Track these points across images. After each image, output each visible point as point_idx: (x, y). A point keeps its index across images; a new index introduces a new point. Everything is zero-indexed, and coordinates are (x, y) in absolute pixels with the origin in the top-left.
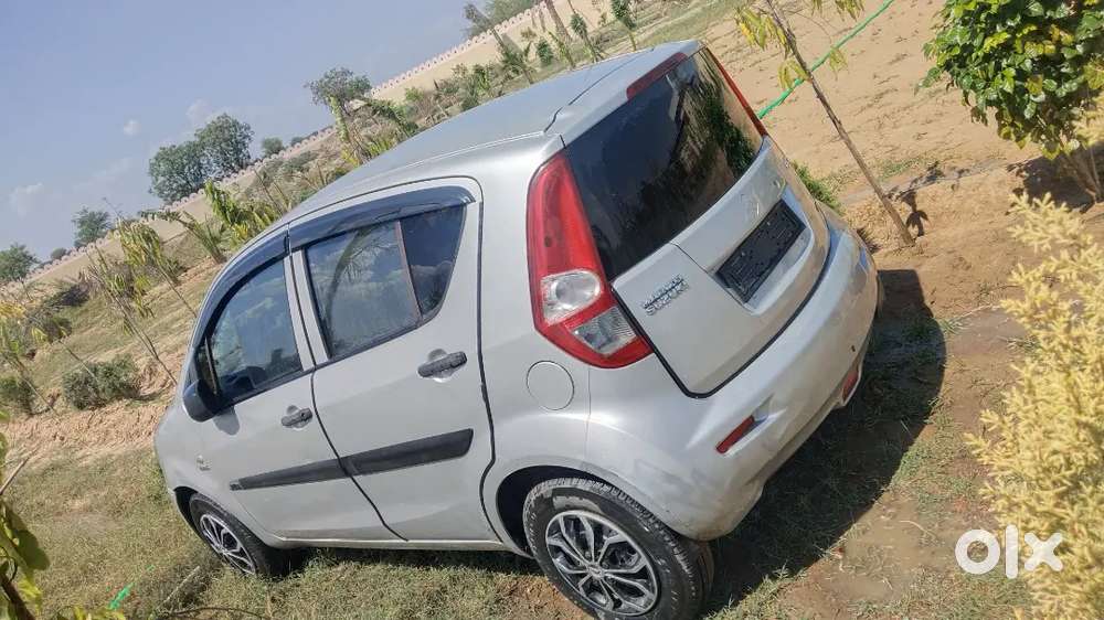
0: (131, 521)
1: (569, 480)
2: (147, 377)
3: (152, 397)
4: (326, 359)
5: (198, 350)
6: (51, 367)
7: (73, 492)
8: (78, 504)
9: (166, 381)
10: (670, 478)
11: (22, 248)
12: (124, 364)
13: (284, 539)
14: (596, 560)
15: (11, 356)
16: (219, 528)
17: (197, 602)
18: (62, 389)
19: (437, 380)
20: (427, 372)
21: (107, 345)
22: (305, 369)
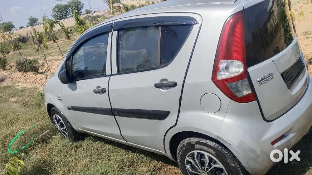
0: (29, 109)
1: (204, 140)
2: (41, 66)
3: (42, 73)
4: (116, 72)
5: (68, 59)
6: (13, 57)
7: (12, 96)
8: (13, 100)
9: (47, 69)
10: (252, 151)
11: (12, 23)
12: (35, 61)
13: (81, 129)
14: (206, 171)
15: (2, 52)
16: (60, 120)
17: (47, 143)
18: (15, 64)
19: (162, 90)
20: (157, 86)
21: (31, 55)
22: (107, 74)
